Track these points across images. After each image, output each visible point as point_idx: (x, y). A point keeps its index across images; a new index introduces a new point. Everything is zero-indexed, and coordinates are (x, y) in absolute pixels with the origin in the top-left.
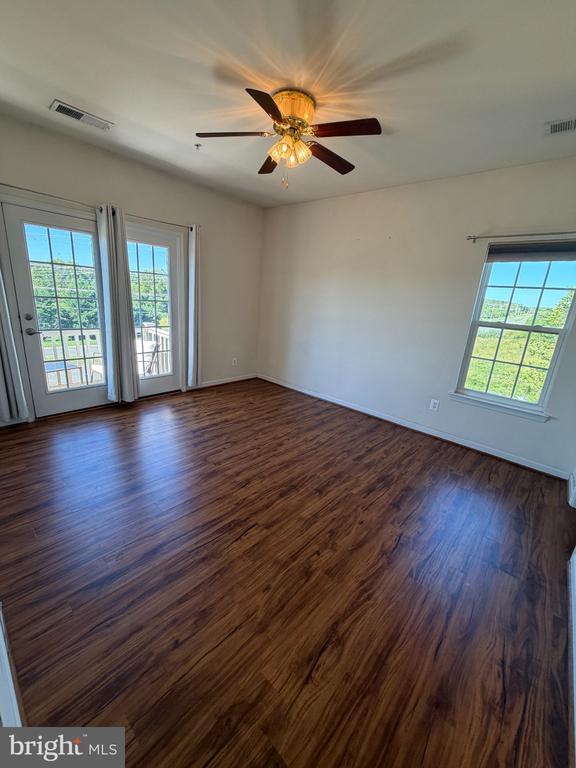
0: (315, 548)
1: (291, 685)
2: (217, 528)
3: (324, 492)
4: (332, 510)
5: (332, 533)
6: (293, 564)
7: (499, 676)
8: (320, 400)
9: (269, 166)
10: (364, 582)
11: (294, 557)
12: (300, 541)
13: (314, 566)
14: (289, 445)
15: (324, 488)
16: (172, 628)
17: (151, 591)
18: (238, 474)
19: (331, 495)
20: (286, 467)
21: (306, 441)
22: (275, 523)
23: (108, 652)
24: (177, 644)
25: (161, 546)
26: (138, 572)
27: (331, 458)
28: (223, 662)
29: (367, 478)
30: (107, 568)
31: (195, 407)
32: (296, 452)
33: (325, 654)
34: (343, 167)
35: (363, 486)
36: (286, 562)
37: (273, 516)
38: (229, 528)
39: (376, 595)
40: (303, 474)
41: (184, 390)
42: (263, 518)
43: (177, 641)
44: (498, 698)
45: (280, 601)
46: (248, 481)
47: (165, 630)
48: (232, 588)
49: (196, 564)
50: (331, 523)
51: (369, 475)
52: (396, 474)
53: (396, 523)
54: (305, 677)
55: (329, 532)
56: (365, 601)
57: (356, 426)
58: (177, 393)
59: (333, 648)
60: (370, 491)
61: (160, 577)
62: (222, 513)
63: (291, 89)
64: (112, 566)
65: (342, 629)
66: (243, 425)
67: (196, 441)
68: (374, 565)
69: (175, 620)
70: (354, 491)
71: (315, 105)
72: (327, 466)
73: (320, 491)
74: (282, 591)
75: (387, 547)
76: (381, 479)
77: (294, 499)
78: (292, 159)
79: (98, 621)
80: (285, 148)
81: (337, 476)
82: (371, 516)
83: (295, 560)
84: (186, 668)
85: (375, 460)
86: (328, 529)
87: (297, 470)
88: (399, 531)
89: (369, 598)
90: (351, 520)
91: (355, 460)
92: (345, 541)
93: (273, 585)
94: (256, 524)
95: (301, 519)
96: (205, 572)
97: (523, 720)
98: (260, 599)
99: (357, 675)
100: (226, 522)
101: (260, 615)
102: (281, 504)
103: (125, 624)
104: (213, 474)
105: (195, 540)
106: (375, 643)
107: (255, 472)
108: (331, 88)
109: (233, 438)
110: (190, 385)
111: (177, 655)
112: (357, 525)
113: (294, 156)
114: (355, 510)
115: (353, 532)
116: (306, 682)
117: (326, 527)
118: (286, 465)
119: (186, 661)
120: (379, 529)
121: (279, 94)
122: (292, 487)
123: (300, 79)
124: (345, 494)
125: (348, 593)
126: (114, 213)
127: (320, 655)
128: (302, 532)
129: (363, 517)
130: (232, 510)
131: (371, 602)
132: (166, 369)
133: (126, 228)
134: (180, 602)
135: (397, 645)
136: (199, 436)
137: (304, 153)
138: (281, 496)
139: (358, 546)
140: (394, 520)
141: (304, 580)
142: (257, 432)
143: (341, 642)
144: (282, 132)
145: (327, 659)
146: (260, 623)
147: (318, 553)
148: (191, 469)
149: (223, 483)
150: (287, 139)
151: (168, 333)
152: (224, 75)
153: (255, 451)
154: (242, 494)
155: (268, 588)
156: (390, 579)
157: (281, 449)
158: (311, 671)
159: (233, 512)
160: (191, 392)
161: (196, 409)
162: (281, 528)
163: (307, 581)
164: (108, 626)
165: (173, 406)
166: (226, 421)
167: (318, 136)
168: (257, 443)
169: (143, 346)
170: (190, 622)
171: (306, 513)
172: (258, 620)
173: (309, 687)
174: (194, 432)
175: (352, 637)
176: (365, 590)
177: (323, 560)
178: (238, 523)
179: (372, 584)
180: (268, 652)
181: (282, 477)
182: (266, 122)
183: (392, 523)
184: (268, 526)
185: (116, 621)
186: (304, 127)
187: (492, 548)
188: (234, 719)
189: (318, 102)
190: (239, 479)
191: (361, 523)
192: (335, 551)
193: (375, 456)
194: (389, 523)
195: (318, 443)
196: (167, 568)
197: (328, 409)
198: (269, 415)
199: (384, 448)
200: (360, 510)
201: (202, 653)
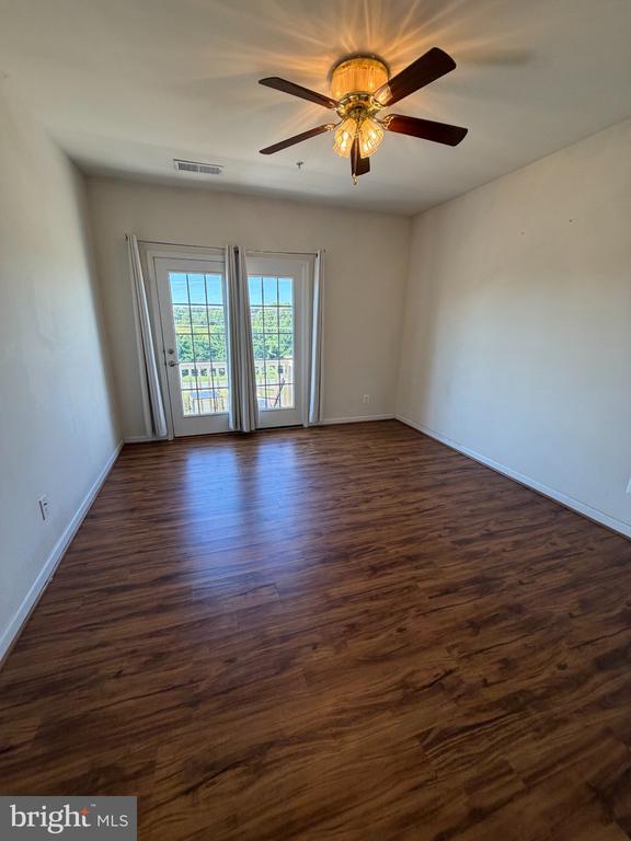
0: (316, 638)
1: (172, 783)
3: (379, 573)
4: (371, 599)
5: (352, 628)
6: (276, 647)
8: (461, 454)
10: (345, 711)
11: (284, 639)
12: (305, 623)
13: (298, 660)
14: (377, 503)
15: (383, 568)
16: (127, 657)
17: (138, 614)
20: (356, 528)
21: (403, 503)
22: (295, 590)
24: (118, 675)
25: (178, 575)
27: (421, 532)
28: (137, 715)
29: (455, 571)
30: (127, 579)
32: (378, 514)
33: (229, 773)
34: (449, 135)
35: (438, 583)
36: (274, 639)
37: (296, 582)
38: (244, 579)
40: (368, 543)
41: (306, 425)
43: (120, 672)
45: (232, 682)
47: (122, 656)
48: (201, 644)
50: (359, 614)
51: (464, 569)
52: (509, 581)
53: (455, 652)
54: (190, 785)
55: (348, 626)
56: (326, 737)
57: (491, 497)
58: (300, 428)
59: (245, 772)
60: (447, 590)
61: (155, 604)
65: (272, 754)
66: (343, 470)
68: (377, 696)
69: (135, 651)
70: (420, 585)
72: (408, 541)
73: (375, 570)
74: (241, 672)
75: (414, 679)
76: (478, 580)
79: (88, 623)
81: (412, 558)
84: (107, 702)
85: (488, 549)
86: (350, 621)
87: (366, 535)
88: (453, 665)
90: (390, 621)
91: (453, 542)
92: (358, 646)
93: (241, 659)
94: (274, 584)
95: (327, 596)
96: (192, 615)
98: (215, 669)
100: (247, 571)
101: (203, 686)
105: (206, 580)
110: (310, 421)
111: (111, 685)
112: (393, 631)
114: (405, 610)
115: (382, 637)
116: (186, 793)
117: (350, 617)
118: (357, 526)
119: (114, 694)
120: (424, 649)
122: (344, 554)
124: (406, 584)
125: (315, 714)
127: (224, 770)
129: (411, 624)
131: (334, 743)
134: (152, 635)
138: (323, 561)
139: (375, 659)
140: (454, 646)
141: (274, 672)
142: (351, 481)
143: (260, 770)
145: (228, 781)
146: (196, 695)
147: (315, 646)
151: (291, 365)
153: (331, 503)
155: (231, 661)
157: (363, 507)
158: (201, 784)
159: (262, 562)
160: (312, 428)
162: (296, 598)
163: (277, 673)
164: (91, 630)
168: (341, 493)
170: (144, 659)
171: (337, 592)
172: (196, 692)
173: (185, 800)
175: (276, 775)
176: (339, 723)
177: (315, 657)
178: (258, 577)
179: (355, 719)
180: (179, 731)
181: (341, 540)
183: (449, 649)
184: (284, 591)
185: (97, 629)
188: (101, 781)
190: (293, 529)
191: (400, 630)
192: (338, 653)
193: (494, 545)
194: (444, 646)
195: (417, 509)
196: (165, 598)
197: (465, 469)
198: (376, 464)
199: (517, 538)
200: (412, 612)
201: (129, 695)
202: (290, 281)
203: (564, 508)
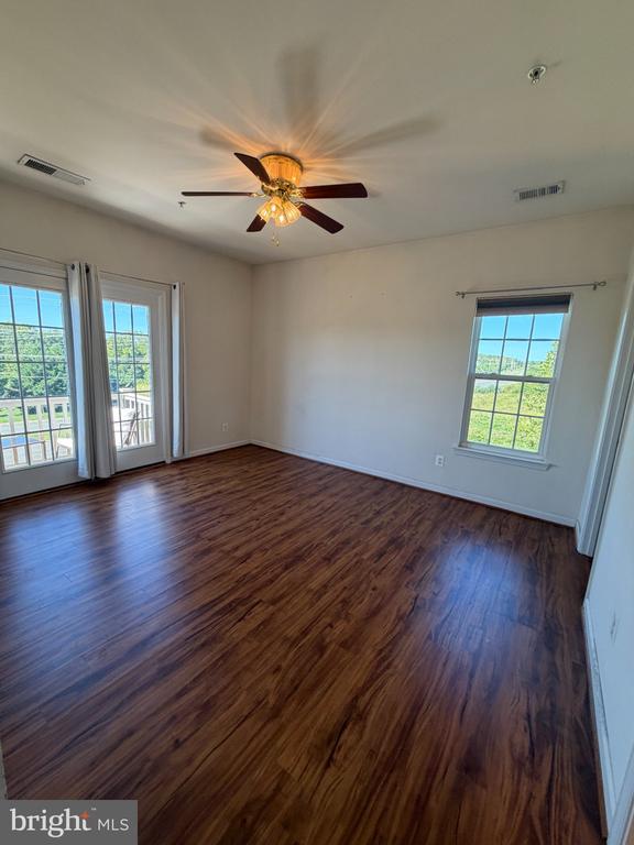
0: (328, 620)
1: (310, 773)
2: (217, 608)
3: (333, 560)
4: (342, 578)
5: (344, 602)
6: (304, 641)
7: (525, 730)
8: (322, 464)
9: (257, 225)
10: (381, 651)
11: (305, 633)
12: (310, 614)
13: (328, 640)
14: (291, 513)
15: (333, 555)
16: (170, 727)
17: (143, 688)
18: (237, 548)
19: (339, 563)
20: (290, 537)
21: (310, 508)
22: (282, 597)
23: (93, 764)
24: (177, 744)
25: (153, 636)
26: (127, 668)
27: (338, 524)
28: (233, 756)
29: (376, 542)
30: (89, 668)
31: (182, 479)
32: (299, 520)
33: (346, 732)
34: (333, 226)
35: (373, 551)
36: (297, 638)
37: (278, 591)
38: (230, 608)
39: (395, 663)
40: (308, 543)
41: (168, 461)
42: (267, 594)
43: (177, 741)
44: (527, 753)
45: (293, 681)
46: (248, 556)
47: (163, 729)
48: (238, 674)
49: (194, 652)
50: (341, 592)
51: (379, 538)
52: (407, 535)
53: (410, 586)
54: (327, 758)
55: (342, 602)
56: (384, 670)
57: (362, 489)
58: (161, 465)
59: (354, 724)
60: (381, 554)
61: (154, 670)
62: (222, 592)
63: (279, 154)
64: (93, 665)
65: (362, 703)
66: (240, 494)
67: (185, 516)
68: (391, 631)
69: (174, 717)
70: (365, 557)
71: (302, 169)
72: (333, 533)
73: (328, 559)
74: (294, 670)
75: (403, 611)
76: (392, 542)
77: (300, 570)
78: (282, 218)
79: (84, 728)
80: (274, 208)
81: (346, 542)
82: (384, 582)
83: (306, 635)
84: (189, 770)
85: (383, 522)
86: (340, 599)
87: (302, 539)
88: (414, 594)
89: (388, 667)
90: (364, 586)
91: (363, 524)
92: (358, 611)
93: (284, 665)
94: (261, 601)
95: (310, 591)
96: (205, 659)
97: (552, 773)
98: (271, 683)
99: (382, 750)
100: (227, 601)
101: (272, 700)
102: (286, 577)
103: (113, 729)
104: (208, 551)
105: (192, 625)
106: (398, 715)
107: (254, 545)
108: (317, 154)
109: (228, 511)
110: (175, 455)
111: (178, 757)
112: (370, 591)
113: (283, 216)
114: (367, 576)
115: (366, 599)
116: (328, 766)
117: (338, 596)
118: (289, 535)
119: (190, 761)
120: (394, 593)
121: (267, 158)
122: (297, 558)
123: (287, 145)
124: (355, 560)
125: (367, 664)
126: (88, 270)
127: (341, 734)
128: (312, 605)
129: (375, 582)
130: (233, 588)
131: (390, 671)
132: (148, 438)
133: (102, 287)
134: (179, 695)
135: (421, 712)
136: (190, 511)
137: (294, 213)
138: (286, 568)
139: (373, 614)
140: (408, 583)
141: (316, 657)
142: (255, 502)
143: (362, 717)
144: (271, 193)
145: (348, 737)
146: (272, 709)
147: (331, 625)
148: (181, 548)
149: (220, 559)
150: (276, 200)
151: (149, 399)
152: (210, 139)
153: (254, 524)
154: (241, 570)
155: (278, 669)
156: (409, 643)
157: (283, 518)
158: (333, 752)
159: (234, 590)
161: (183, 482)
162: (288, 602)
163: (321, 656)
165: (157, 480)
166: (219, 492)
167: (306, 197)
168: (256, 513)
169: (120, 415)
170: (194, 715)
171: (314, 585)
172: (271, 705)
173: (332, 769)
174: (183, 506)
175: (374, 710)
176: (384, 659)
177: (337, 631)
178: (240, 602)
179: (391, 651)
180: (283, 739)
181: (286, 548)
182: (254, 182)
183: (406, 586)
184: (274, 602)
185: (102, 728)
186: (291, 189)
187: (508, 602)
188: (250, 819)
189: (304, 166)
190: (238, 554)
191: (374, 589)
192: (349, 621)
193: (384, 518)
194: (403, 586)
195: (322, 509)
196: (160, 660)
197: (331, 473)
198: (266, 483)
199: (393, 509)
200: (372, 575)
201: (208, 750)
202: (146, 309)
203: (403, 486)
